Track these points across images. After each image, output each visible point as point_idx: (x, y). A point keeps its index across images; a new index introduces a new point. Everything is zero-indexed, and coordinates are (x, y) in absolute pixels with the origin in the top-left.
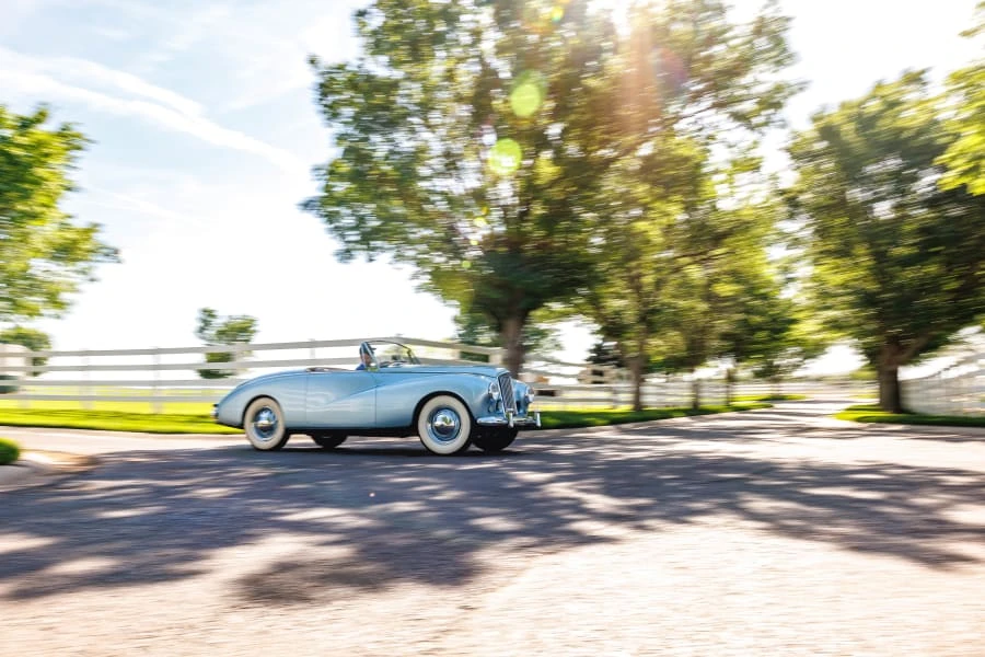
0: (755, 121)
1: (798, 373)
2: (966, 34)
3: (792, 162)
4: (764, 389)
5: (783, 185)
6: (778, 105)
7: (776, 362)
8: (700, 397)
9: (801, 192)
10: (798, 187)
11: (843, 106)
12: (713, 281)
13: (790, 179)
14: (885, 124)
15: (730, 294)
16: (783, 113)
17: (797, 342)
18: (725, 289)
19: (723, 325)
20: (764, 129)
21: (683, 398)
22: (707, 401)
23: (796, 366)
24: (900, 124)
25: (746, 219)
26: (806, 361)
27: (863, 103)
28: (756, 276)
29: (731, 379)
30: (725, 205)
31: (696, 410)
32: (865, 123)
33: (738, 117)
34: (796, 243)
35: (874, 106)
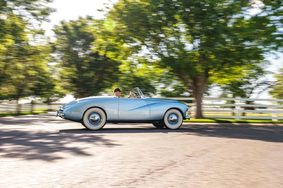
0: (39, 17)
1: (57, 102)
2: (99, 10)
3: (55, 35)
4: (46, 107)
5: (52, 41)
6: (47, 14)
7: (50, 98)
8: (20, 109)
9: (57, 45)
10: (56, 43)
11: (71, 21)
12: (27, 69)
13: (54, 40)
14: (82, 30)
15: (34, 75)
16: (49, 17)
17: (56, 92)
18: (32, 72)
19: (31, 85)
20: (42, 21)
21: (13, 109)
22: (23, 110)
23: (57, 100)
24: (86, 31)
25: (39, 50)
26: (60, 98)
27: (76, 22)
28: (42, 70)
29: (33, 103)
30: (31, 43)
31: (18, 114)
32: (76, 28)
33: (34, 15)
34: (55, 60)
35: (79, 24)
